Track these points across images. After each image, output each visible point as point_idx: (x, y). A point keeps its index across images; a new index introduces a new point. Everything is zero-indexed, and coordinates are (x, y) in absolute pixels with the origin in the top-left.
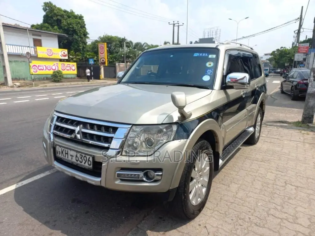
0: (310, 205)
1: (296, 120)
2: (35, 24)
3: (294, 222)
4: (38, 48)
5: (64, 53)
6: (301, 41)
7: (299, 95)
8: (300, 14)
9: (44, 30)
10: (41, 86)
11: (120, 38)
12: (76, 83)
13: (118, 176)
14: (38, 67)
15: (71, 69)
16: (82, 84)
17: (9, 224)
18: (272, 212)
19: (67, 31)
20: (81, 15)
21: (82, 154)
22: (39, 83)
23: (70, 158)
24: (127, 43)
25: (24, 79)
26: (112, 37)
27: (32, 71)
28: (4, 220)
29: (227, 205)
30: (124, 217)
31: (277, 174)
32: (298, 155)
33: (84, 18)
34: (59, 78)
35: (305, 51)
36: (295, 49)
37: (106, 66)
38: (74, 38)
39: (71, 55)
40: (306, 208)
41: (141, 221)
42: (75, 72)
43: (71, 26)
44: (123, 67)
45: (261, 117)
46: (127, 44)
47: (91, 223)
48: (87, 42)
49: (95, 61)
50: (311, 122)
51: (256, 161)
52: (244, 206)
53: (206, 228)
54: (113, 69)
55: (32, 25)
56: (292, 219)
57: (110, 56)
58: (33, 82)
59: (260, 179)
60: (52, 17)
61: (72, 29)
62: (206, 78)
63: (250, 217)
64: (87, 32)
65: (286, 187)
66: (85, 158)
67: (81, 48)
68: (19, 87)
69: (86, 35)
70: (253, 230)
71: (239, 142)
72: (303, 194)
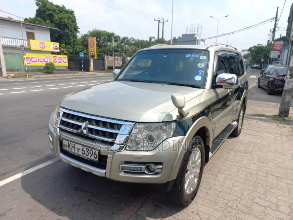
0: (290, 194)
1: (273, 114)
2: (28, 18)
3: (276, 210)
4: (32, 41)
5: (56, 46)
6: (275, 39)
7: (275, 90)
8: (276, 14)
9: (37, 24)
10: (34, 77)
11: (108, 33)
12: (67, 75)
13: (122, 169)
14: (31, 59)
15: (63, 61)
16: (73, 76)
17: (19, 211)
18: (257, 200)
19: (58, 25)
20: (72, 10)
21: (89, 148)
22: (33, 74)
23: (76, 151)
24: (115, 37)
25: (18, 70)
26: (101, 32)
27: (26, 63)
28: (14, 207)
29: (216, 193)
30: (123, 205)
31: (259, 165)
32: (277, 147)
33: (75, 13)
34: (51, 70)
35: (279, 49)
36: (270, 46)
37: (95, 59)
38: (66, 32)
39: (62, 48)
40: (286, 196)
41: (140, 209)
42: (66, 64)
43: (62, 20)
44: (112, 60)
45: (243, 111)
46: (115, 39)
47: (94, 210)
48: (77, 37)
49: (85, 54)
50: (287, 116)
51: (240, 153)
52: (231, 195)
53: (199, 215)
54: (102, 62)
55: (25, 19)
56: (275, 207)
57: (100, 49)
58: (27, 73)
59: (244, 170)
60: (44, 12)
61: (63, 24)
62: (198, 78)
63: (237, 205)
64: (77, 27)
65: (268, 177)
66: (91, 152)
67: (72, 41)
68: (13, 77)
69: (77, 29)
70: (240, 217)
71: (225, 136)
72: (283, 184)
